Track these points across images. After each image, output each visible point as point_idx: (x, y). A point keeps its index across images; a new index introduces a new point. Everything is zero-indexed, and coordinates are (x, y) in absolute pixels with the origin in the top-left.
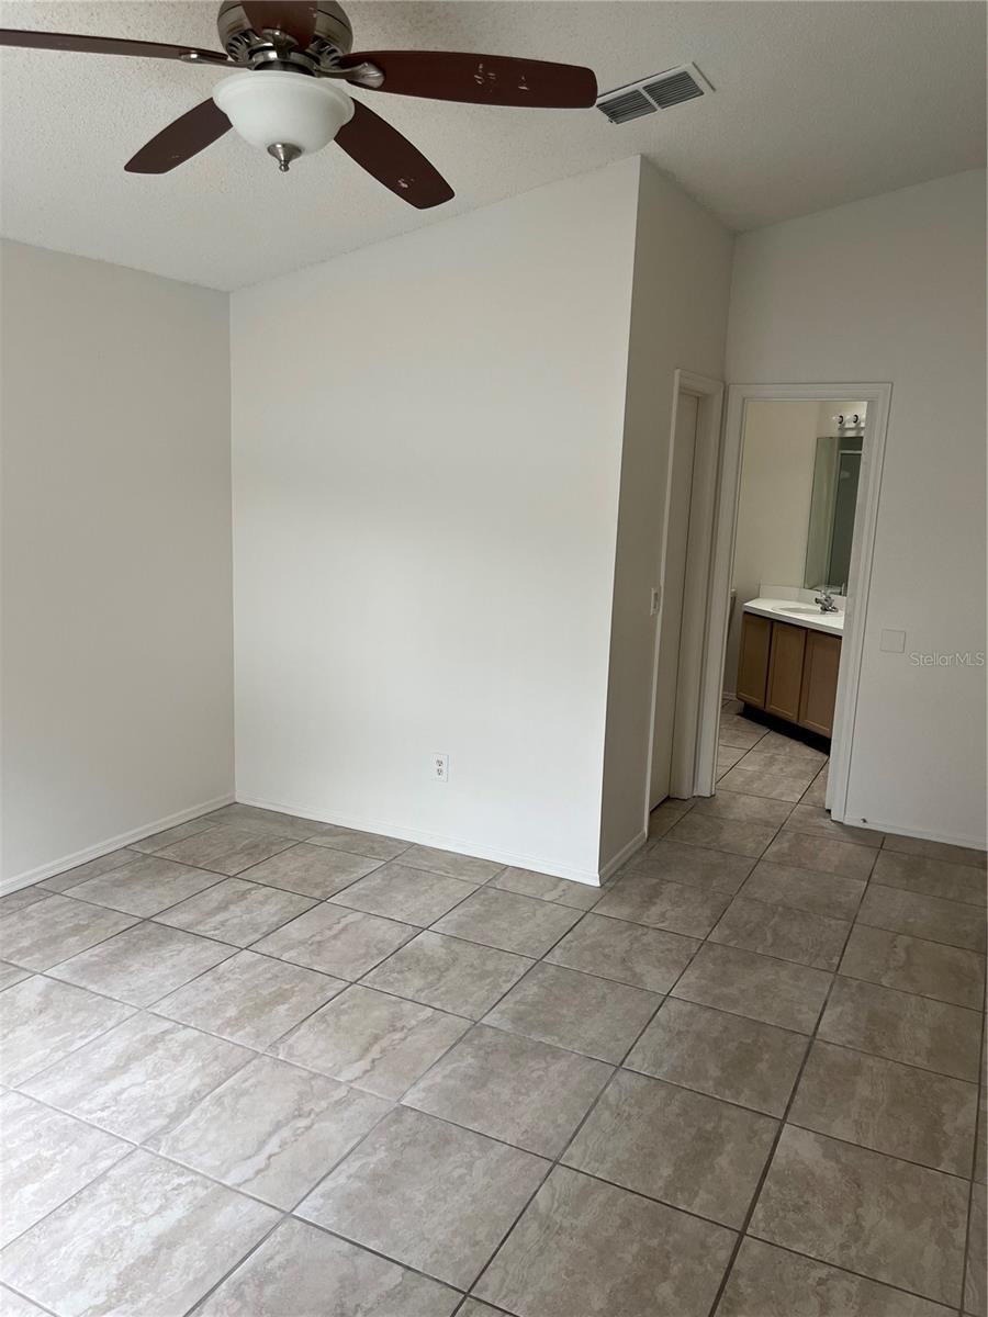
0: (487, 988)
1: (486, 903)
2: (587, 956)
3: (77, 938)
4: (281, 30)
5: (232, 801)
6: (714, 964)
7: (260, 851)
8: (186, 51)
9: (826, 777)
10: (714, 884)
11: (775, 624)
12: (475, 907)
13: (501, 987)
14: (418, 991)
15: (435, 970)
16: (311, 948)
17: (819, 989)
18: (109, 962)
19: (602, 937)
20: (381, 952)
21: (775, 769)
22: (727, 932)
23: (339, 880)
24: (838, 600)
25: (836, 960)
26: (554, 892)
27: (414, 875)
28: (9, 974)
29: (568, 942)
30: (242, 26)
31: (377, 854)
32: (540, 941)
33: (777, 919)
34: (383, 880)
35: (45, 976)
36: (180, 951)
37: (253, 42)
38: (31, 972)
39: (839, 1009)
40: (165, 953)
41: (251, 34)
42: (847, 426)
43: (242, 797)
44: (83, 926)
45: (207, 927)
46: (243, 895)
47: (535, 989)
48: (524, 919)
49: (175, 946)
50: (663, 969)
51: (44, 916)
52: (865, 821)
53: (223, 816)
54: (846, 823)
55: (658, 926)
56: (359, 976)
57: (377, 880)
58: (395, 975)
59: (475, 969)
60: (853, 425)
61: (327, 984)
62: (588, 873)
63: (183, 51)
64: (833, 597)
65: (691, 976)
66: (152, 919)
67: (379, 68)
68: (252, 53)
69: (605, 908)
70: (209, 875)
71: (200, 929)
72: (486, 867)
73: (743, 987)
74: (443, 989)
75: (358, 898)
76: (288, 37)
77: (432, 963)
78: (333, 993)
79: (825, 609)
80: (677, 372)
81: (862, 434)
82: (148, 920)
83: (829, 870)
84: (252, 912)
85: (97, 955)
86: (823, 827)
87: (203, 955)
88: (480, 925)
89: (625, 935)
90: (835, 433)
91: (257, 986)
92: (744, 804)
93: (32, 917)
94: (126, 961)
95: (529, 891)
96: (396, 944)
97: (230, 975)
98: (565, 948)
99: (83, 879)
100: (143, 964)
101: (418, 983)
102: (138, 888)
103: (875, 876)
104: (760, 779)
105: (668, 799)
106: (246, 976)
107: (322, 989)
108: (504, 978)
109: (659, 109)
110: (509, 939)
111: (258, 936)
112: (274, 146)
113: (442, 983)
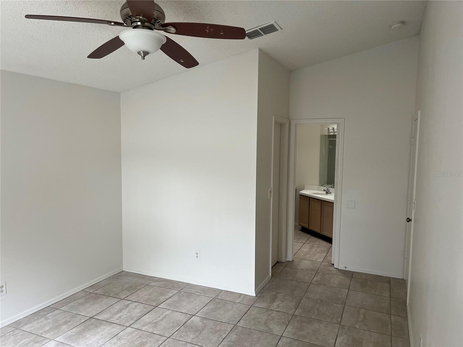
0: (217, 336)
1: (215, 304)
2: (253, 322)
3: (66, 326)
4: (142, 16)
5: (121, 271)
6: (297, 323)
7: (133, 289)
8: (110, 22)
9: (331, 252)
10: (295, 293)
11: (310, 199)
12: (211, 306)
13: (222, 336)
14: (192, 339)
15: (198, 331)
16: (153, 325)
17: (335, 331)
18: (78, 335)
19: (258, 315)
20: (178, 325)
21: (314, 250)
22: (301, 311)
23: (162, 298)
24: (331, 190)
25: (339, 319)
26: (239, 299)
27: (189, 295)
28: (42, 340)
29: (245, 317)
30: (129, 14)
31: (175, 288)
32: (235, 318)
33: (318, 305)
34: (178, 297)
35: (54, 340)
36: (104, 329)
37: (132, 19)
38: (50, 339)
39: (342, 338)
40: (99, 330)
41: (132, 17)
42: (330, 131)
43: (126, 268)
44: (68, 321)
45: (114, 319)
46: (127, 306)
47: (235, 336)
48: (229, 310)
49: (103, 327)
50: (280, 326)
51: (54, 318)
52: (346, 268)
53: (118, 276)
54: (339, 268)
55: (277, 310)
56: (171, 335)
57: (176, 298)
58: (184, 333)
59: (213, 330)
60: (332, 131)
61: (159, 339)
62: (251, 291)
63: (109, 22)
64: (329, 188)
65: (290, 328)
66: (94, 317)
67: (175, 28)
68: (132, 23)
69: (258, 304)
70: (114, 299)
71: (111, 320)
72: (215, 291)
73: (308, 331)
74: (201, 338)
75: (169, 305)
76: (145, 19)
77: (197, 328)
78: (162, 342)
79: (327, 193)
80: (274, 116)
81: (336, 134)
82: (92, 318)
83: (335, 286)
84: (130, 312)
85: (73, 332)
86: (331, 271)
87: (113, 330)
88: (214, 313)
89: (265, 314)
90: (327, 134)
91: (133, 341)
92: (304, 263)
93: (49, 319)
94: (84, 334)
95: (231, 299)
96: (184, 321)
97: (123, 337)
98: (244, 320)
99: (68, 303)
100: (91, 335)
101: (192, 336)
102: (88, 306)
103: (351, 288)
104: (309, 254)
105: (277, 262)
106: (129, 337)
107: (158, 341)
108: (223, 332)
109: (264, 35)
110: (224, 317)
111: (133, 322)
112: (140, 52)
113: (201, 336)
